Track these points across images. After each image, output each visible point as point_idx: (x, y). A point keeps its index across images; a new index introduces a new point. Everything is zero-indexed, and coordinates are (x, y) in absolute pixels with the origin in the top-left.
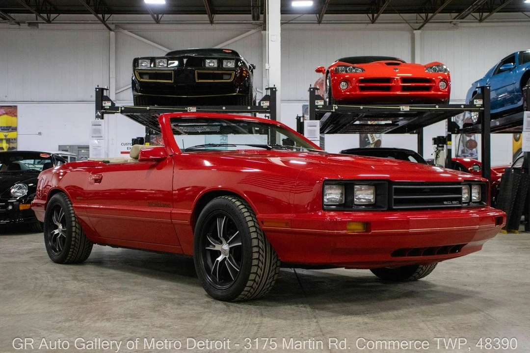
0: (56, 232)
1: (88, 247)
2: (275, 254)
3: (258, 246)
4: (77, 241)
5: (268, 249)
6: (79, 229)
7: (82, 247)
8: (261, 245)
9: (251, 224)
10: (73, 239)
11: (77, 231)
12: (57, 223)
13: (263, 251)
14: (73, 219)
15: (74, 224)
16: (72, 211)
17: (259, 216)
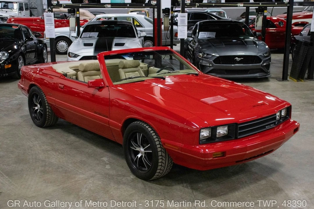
0: (36, 108)
1: (56, 119)
2: (171, 158)
3: (162, 155)
4: (49, 116)
5: (167, 156)
6: (50, 110)
7: (53, 119)
8: (163, 154)
9: (157, 143)
10: (47, 116)
11: (50, 111)
12: (36, 104)
13: (164, 158)
14: (47, 104)
15: (47, 107)
16: (46, 100)
17: (162, 140)
